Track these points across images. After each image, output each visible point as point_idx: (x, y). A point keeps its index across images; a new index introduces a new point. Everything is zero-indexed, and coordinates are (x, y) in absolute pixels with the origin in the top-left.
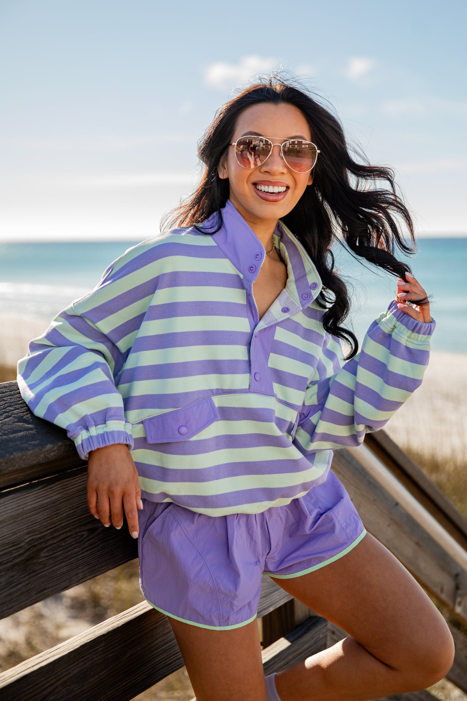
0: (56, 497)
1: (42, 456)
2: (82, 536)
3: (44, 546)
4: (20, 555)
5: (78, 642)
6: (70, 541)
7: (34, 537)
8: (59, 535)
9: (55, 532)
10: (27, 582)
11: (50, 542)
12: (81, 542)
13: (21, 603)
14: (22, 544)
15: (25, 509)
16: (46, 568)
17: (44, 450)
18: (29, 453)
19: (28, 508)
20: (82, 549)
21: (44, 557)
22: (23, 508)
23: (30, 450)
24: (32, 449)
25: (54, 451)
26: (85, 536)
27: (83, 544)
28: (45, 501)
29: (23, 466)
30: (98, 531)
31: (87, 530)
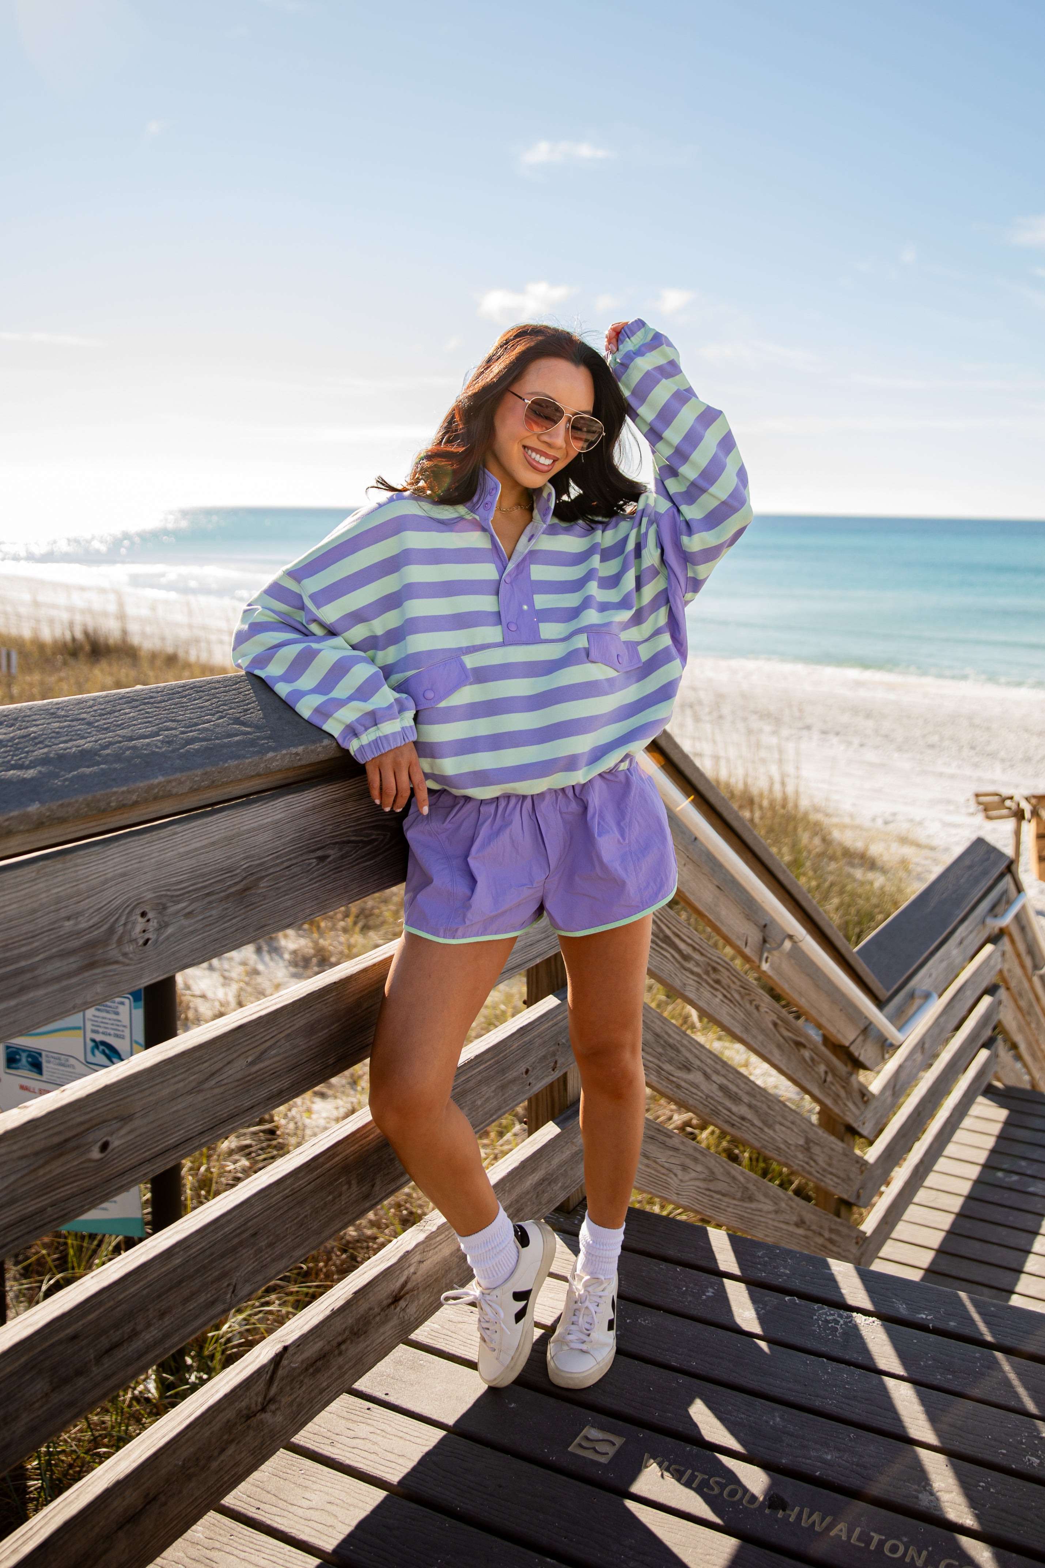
0: (279, 816)
1: (262, 765)
2: (310, 864)
3: (264, 874)
4: (236, 884)
5: (304, 990)
6: (295, 870)
7: (252, 863)
8: (283, 862)
9: (277, 857)
10: (243, 917)
11: (271, 871)
12: (308, 871)
13: (237, 940)
14: (238, 871)
15: (242, 829)
16: (266, 901)
17: (265, 758)
18: (247, 761)
19: (245, 828)
20: (311, 880)
21: (263, 887)
22: (239, 828)
23: (247, 758)
24: (251, 757)
25: (277, 760)
26: (314, 864)
27: (312, 874)
28: (266, 821)
29: (240, 777)
30: (329, 860)
31: (316, 858)
